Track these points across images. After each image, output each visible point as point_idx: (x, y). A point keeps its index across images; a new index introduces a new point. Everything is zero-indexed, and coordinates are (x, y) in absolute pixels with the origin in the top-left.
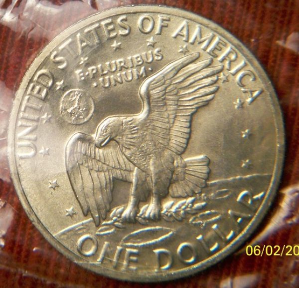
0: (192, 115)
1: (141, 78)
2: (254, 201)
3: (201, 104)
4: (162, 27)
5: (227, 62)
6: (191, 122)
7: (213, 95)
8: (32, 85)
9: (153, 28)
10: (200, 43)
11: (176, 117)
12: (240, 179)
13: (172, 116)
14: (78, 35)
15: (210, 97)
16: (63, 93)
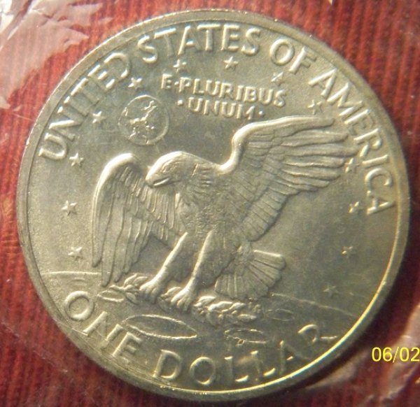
0: (290, 196)
1: (244, 120)
2: (319, 342)
3: (307, 188)
4: (301, 65)
5: (365, 148)
6: (284, 204)
7: (328, 182)
8: (98, 67)
9: (290, 61)
10: (343, 107)
11: (267, 190)
12: (315, 307)
13: (262, 188)
14: (187, 28)
15: (323, 183)
16: (135, 96)
